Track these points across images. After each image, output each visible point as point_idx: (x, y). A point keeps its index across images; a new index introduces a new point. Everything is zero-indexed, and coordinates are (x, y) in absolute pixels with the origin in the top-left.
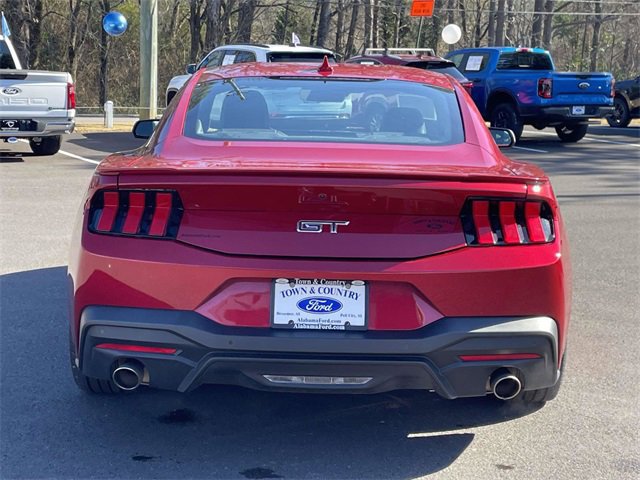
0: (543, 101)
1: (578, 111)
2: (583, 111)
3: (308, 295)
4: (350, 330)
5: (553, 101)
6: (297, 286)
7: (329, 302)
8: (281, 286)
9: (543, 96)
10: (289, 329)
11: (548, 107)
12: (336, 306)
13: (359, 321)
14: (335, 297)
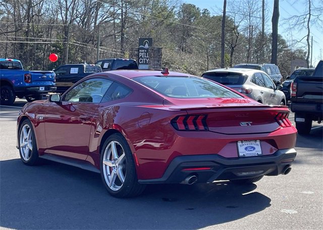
0: (27, 85)
1: (42, 89)
2: (44, 89)
3: (247, 146)
4: (259, 156)
5: (31, 84)
6: (244, 143)
7: (252, 147)
8: (239, 144)
9: (27, 82)
10: (244, 157)
11: (29, 87)
12: (254, 149)
13: (260, 153)
14: (253, 146)
